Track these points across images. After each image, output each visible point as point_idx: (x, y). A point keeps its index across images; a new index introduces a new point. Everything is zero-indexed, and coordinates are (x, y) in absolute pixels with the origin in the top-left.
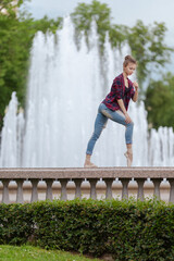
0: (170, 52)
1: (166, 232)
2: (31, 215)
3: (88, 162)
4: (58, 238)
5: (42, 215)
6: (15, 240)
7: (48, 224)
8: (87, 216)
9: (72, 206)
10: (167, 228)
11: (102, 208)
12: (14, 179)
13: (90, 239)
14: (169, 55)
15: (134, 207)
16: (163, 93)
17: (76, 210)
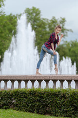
0: (67, 31)
1: (75, 103)
2: (12, 95)
3: (37, 72)
4: (24, 106)
5: (17, 95)
6: (4, 107)
7: (20, 100)
8: (38, 96)
9: (31, 91)
10: (76, 101)
11: (45, 92)
12: (3, 80)
13: (40, 106)
14: (67, 33)
15: (60, 92)
16: (64, 50)
17: (33, 93)
